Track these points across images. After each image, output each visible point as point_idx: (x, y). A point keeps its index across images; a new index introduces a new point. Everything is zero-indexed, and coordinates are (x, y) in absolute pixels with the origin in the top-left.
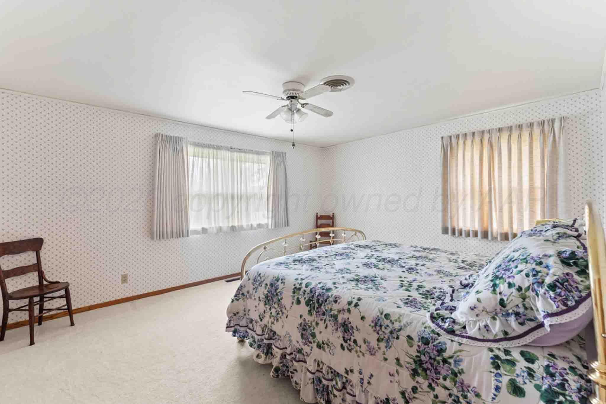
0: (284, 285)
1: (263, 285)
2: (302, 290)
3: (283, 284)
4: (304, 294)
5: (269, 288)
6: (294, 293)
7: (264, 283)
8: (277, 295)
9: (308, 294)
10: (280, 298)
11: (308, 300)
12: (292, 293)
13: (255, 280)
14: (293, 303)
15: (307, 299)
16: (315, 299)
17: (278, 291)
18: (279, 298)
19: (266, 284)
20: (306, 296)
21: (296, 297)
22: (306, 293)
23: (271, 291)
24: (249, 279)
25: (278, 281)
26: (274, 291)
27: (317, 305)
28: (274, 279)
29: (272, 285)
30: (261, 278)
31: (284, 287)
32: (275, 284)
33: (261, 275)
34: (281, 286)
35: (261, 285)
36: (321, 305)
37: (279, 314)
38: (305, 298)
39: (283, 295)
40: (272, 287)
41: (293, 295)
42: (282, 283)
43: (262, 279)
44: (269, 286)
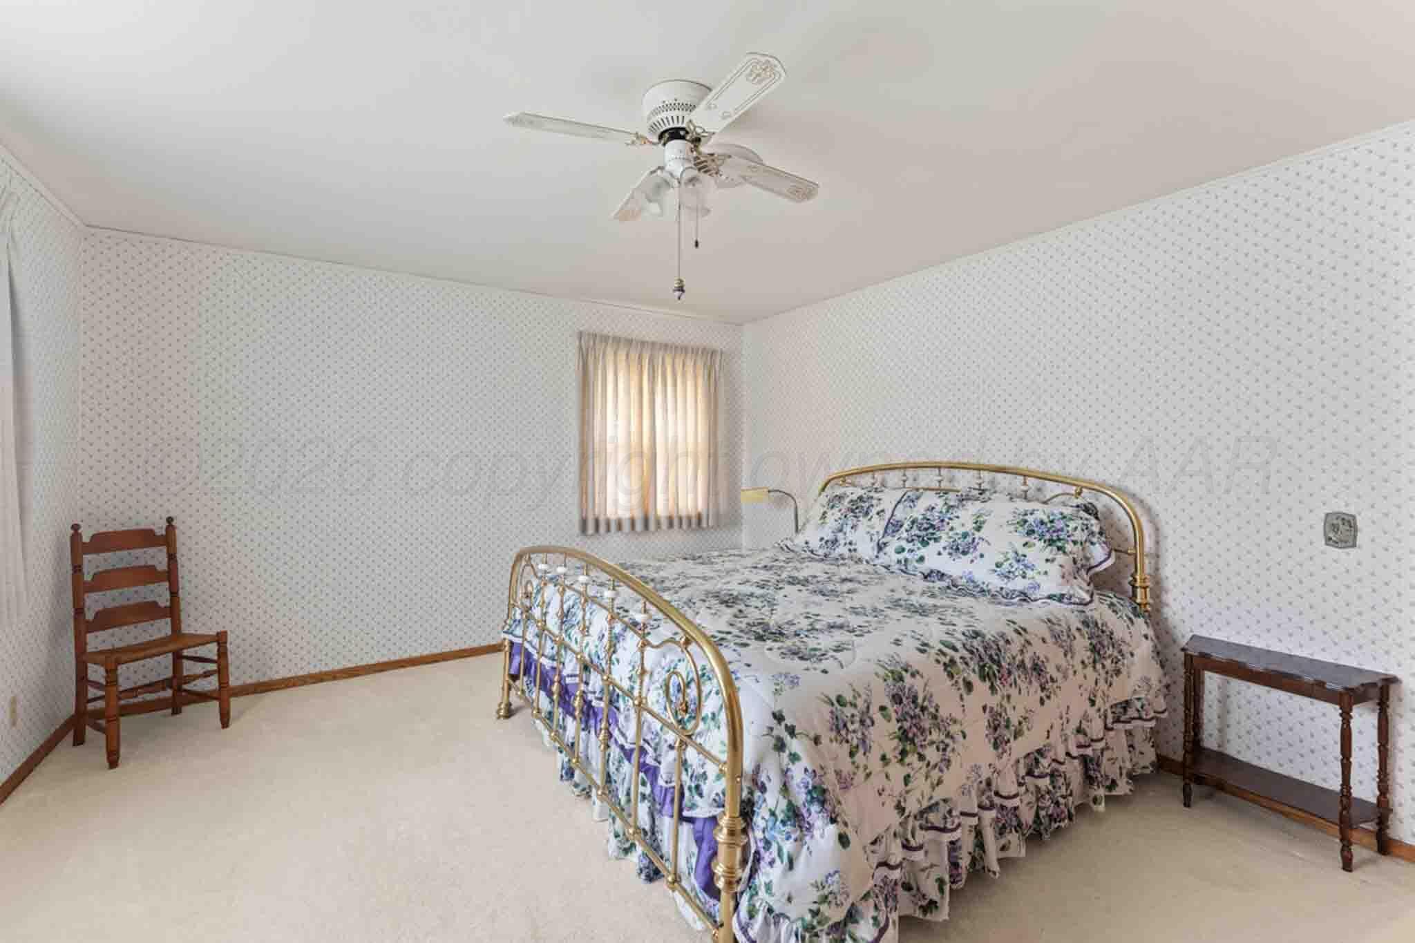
0: (922, 677)
1: (877, 716)
2: (958, 661)
3: (918, 677)
4: (966, 664)
5: (896, 712)
6: (951, 676)
7: (874, 710)
8: (923, 709)
9: (971, 659)
10: (932, 710)
11: (980, 671)
12: (948, 679)
13: (839, 726)
14: (961, 698)
15: (977, 669)
16: (987, 660)
17: (920, 701)
18: (931, 713)
19: (883, 708)
20: (972, 664)
21: (961, 681)
22: (968, 660)
23: (907, 713)
24: (817, 740)
25: (901, 679)
26: (912, 706)
27: (995, 667)
28: (890, 681)
29: (897, 699)
30: (855, 706)
31: (925, 680)
32: (903, 688)
33: (848, 697)
34: (917, 684)
35: (868, 722)
36: (999, 662)
37: (947, 745)
38: (974, 671)
39: (936, 700)
40: (901, 702)
41: (954, 681)
42: (913, 675)
43: (860, 703)
44: (892, 708)
